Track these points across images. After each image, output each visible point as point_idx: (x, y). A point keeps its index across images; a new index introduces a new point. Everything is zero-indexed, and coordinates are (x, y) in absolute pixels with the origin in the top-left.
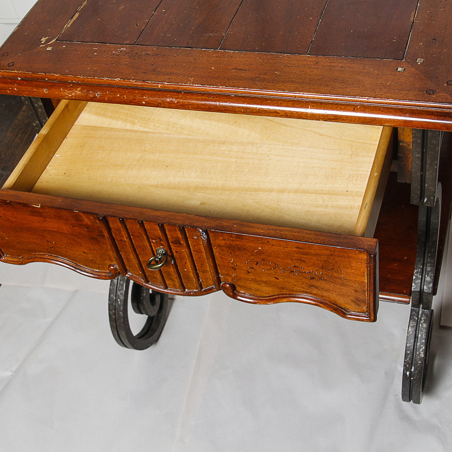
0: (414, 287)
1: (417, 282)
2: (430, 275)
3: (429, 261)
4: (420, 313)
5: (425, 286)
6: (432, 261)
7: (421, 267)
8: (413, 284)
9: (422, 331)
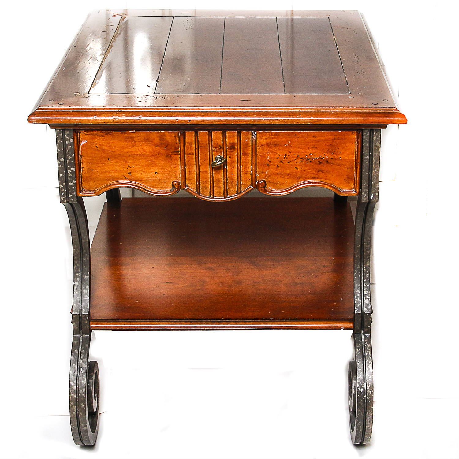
0: (357, 310)
1: (358, 305)
2: (367, 298)
3: (365, 286)
4: (363, 337)
5: (365, 308)
6: (368, 286)
7: (360, 292)
8: (355, 308)
9: (368, 350)
